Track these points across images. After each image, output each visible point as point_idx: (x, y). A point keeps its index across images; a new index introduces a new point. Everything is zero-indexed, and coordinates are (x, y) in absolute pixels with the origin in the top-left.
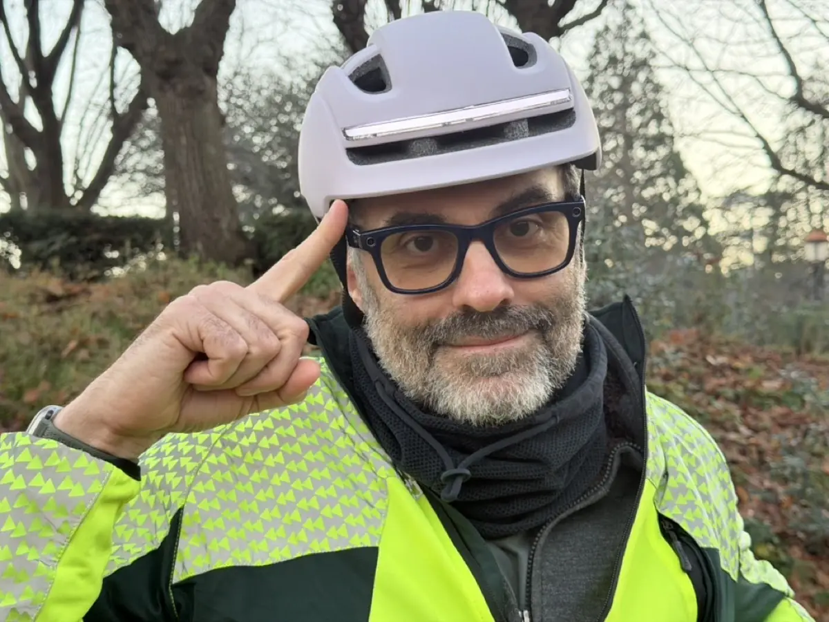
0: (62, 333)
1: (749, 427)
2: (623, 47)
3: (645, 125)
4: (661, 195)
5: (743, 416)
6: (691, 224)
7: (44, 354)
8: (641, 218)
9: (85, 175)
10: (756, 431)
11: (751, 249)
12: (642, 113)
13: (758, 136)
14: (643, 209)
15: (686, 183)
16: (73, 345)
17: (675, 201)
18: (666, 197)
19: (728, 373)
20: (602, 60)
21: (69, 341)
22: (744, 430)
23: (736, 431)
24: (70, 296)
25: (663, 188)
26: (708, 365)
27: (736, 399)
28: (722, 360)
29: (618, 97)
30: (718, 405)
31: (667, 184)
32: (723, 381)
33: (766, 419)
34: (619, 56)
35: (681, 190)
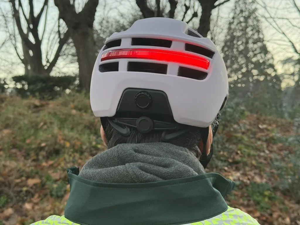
0: (39, 120)
1: (269, 151)
2: (245, 6)
3: (253, 34)
4: (259, 60)
5: (267, 147)
6: (270, 71)
7: (33, 127)
8: (252, 69)
9: (50, 58)
10: (271, 152)
11: (294, 80)
12: (252, 30)
13: (290, 41)
14: (253, 66)
15: (269, 56)
16: (42, 124)
17: (264, 63)
18: (261, 61)
19: (265, 131)
20: (238, 11)
21: (41, 122)
22: (267, 152)
23: (264, 152)
24: (42, 106)
25: (260, 58)
26: (259, 128)
27: (266, 141)
28: (265, 126)
29: (243, 24)
30: (259, 143)
31: (261, 56)
32: (263, 134)
33: (275, 148)
34: (244, 9)
35: (266, 58)
